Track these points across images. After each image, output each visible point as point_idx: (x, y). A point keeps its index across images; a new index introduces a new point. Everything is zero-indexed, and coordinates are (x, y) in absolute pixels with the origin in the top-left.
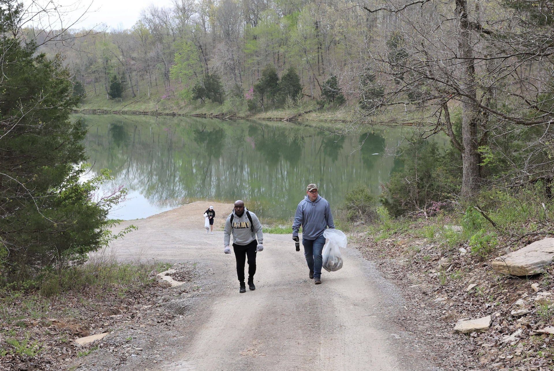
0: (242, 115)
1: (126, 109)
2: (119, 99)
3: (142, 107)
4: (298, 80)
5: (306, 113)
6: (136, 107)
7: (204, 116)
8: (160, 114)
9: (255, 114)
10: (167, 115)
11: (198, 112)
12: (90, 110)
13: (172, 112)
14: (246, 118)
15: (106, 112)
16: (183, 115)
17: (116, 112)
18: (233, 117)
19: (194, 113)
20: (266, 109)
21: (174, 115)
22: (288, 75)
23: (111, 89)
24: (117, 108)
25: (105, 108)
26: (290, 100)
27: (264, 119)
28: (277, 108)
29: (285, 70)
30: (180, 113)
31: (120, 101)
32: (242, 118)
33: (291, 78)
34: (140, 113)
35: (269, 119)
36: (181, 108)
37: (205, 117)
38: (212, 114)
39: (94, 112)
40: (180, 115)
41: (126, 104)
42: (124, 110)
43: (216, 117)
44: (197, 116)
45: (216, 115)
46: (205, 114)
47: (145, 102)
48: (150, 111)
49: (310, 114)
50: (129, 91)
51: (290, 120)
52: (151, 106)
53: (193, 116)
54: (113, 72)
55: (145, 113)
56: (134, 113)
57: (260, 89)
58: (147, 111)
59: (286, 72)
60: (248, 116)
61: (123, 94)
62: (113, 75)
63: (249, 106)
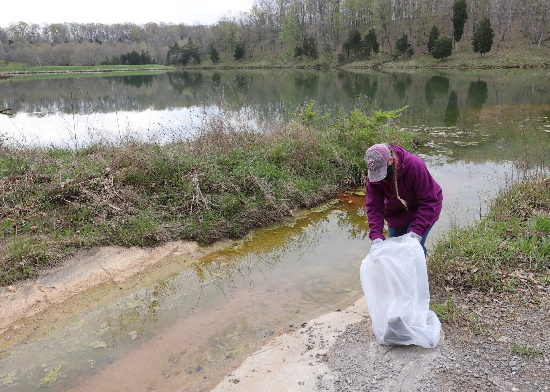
0: (333, 65)
1: (246, 65)
2: (241, 59)
3: (258, 64)
4: (376, 39)
5: (384, 62)
6: (253, 64)
7: (303, 67)
8: (270, 68)
9: (342, 65)
10: (276, 68)
11: (298, 65)
12: (222, 67)
13: (279, 66)
14: (337, 67)
15: (233, 68)
16: (288, 68)
17: (239, 68)
18: (326, 67)
19: (296, 66)
20: (352, 61)
21: (280, 68)
22: (370, 35)
23: (236, 53)
24: (240, 65)
25: (232, 66)
26: (372, 53)
27: (351, 68)
28: (361, 60)
29: (367, 31)
30: (285, 66)
31: (242, 61)
32: (333, 68)
33: (372, 37)
34: (256, 68)
35: (356, 67)
36: (285, 63)
37: (304, 69)
38: (309, 66)
39: (225, 68)
40: (285, 68)
41: (246, 63)
42: (245, 66)
43: (312, 68)
44: (298, 67)
45: (312, 66)
46: (304, 66)
47: (259, 61)
48: (263, 66)
49: (387, 63)
50: (247, 54)
51: (372, 68)
52: (264, 63)
53: (295, 68)
54: (237, 41)
55: (260, 68)
56: (252, 68)
57: (347, 47)
58: (261, 66)
59: (367, 33)
60: (338, 66)
61: (244, 56)
62: (237, 43)
63: (339, 58)
